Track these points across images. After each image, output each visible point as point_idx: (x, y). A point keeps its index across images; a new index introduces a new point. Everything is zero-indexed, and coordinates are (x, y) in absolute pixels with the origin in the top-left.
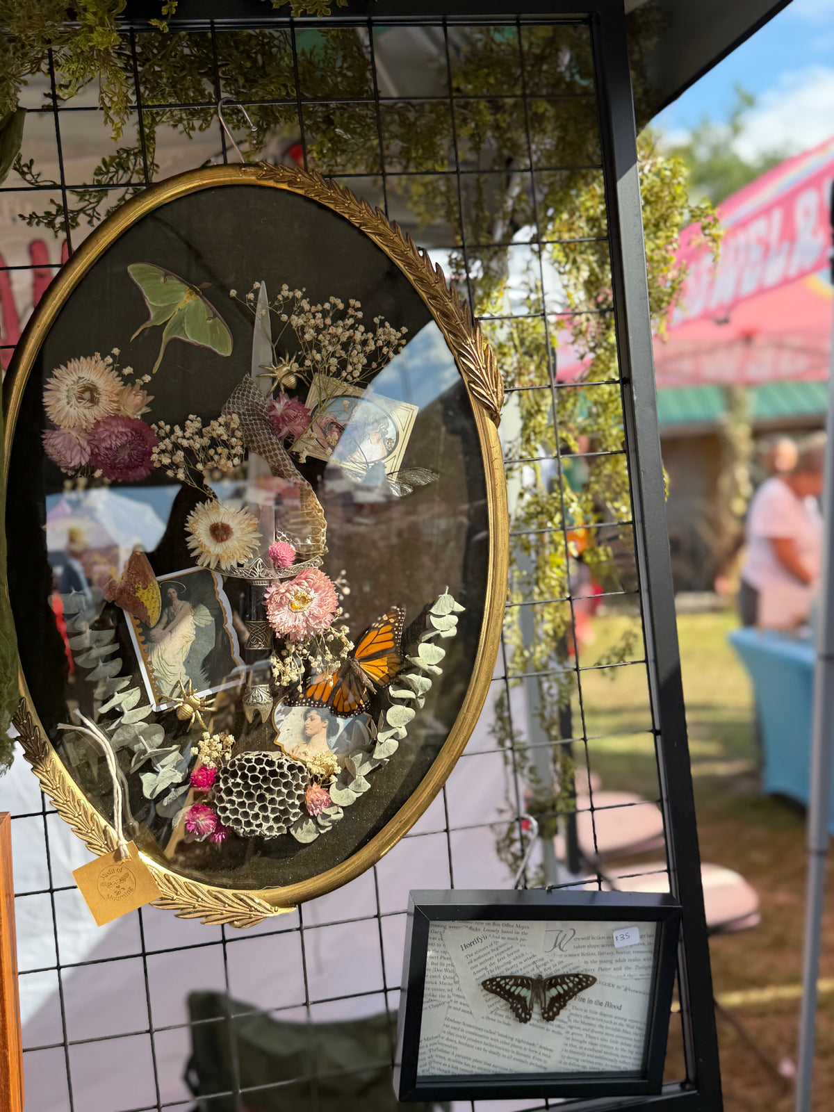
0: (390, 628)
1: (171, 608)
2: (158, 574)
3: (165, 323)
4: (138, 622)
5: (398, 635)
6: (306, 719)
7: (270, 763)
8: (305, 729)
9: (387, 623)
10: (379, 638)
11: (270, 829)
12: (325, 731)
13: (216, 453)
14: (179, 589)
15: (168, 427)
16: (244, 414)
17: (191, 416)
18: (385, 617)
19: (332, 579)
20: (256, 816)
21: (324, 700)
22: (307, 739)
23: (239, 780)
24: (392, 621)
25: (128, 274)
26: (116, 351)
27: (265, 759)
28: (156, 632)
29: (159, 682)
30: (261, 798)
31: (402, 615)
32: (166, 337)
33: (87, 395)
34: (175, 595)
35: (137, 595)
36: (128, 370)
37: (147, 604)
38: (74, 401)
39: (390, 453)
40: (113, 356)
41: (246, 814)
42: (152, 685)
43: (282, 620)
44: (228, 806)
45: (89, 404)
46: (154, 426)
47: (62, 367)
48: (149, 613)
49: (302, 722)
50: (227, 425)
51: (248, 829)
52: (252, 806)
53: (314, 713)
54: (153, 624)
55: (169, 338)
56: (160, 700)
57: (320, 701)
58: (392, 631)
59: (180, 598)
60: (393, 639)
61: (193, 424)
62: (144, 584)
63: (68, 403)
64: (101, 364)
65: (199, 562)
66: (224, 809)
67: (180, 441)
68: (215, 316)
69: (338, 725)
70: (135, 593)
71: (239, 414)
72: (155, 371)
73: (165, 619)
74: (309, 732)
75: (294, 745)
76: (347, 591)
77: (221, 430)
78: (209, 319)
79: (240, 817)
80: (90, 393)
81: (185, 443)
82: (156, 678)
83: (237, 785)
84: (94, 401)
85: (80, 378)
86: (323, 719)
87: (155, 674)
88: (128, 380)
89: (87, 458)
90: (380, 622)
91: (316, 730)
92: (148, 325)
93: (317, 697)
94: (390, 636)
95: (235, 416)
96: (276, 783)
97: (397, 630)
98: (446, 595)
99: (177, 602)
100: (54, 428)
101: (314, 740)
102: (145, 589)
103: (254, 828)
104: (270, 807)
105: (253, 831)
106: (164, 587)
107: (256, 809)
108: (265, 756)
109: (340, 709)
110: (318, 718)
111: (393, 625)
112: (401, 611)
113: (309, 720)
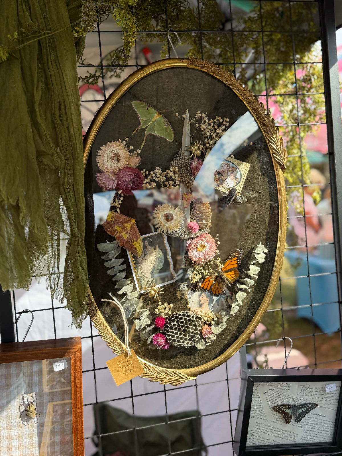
0: (236, 258)
1: (146, 250)
2: (141, 235)
3: (147, 127)
4: (132, 255)
5: (239, 262)
6: (200, 297)
7: (188, 316)
8: (200, 301)
9: (235, 256)
10: (232, 263)
11: (187, 344)
12: (208, 302)
13: (168, 184)
14: (149, 241)
15: (147, 172)
16: (180, 167)
17: (157, 168)
18: (234, 254)
19: (214, 238)
20: (182, 338)
21: (208, 289)
22: (201, 305)
23: (175, 323)
24: (237, 255)
25: (131, 105)
26: (127, 139)
27: (187, 314)
28: (139, 260)
29: (141, 281)
30: (184, 331)
31: (241, 253)
32: (146, 134)
33: (115, 158)
34: (148, 244)
35: (133, 244)
36: (131, 147)
37: (137, 248)
38: (110, 161)
39: (238, 184)
40: (126, 141)
41: (178, 337)
42: (138, 282)
43: (194, 255)
44: (171, 334)
45: (116, 162)
46: (142, 172)
47: (104, 145)
48: (138, 252)
49: (198, 298)
50: (174, 172)
51: (178, 344)
52: (180, 334)
53: (203, 294)
54: (139, 256)
55: (148, 134)
56: (141, 289)
57: (206, 289)
58: (237, 260)
59: (150, 245)
60: (237, 263)
61: (158, 170)
62: (136, 239)
63: (108, 161)
64: (122, 145)
65: (159, 230)
66: (169, 335)
67: (154, 178)
68: (168, 124)
69: (213, 300)
70: (132, 243)
71: (178, 167)
72: (141, 148)
73: (143, 254)
74: (201, 302)
75: (195, 308)
76: (219, 243)
77: (172, 174)
78: (165, 125)
79: (175, 339)
80: (117, 157)
81: (157, 179)
82: (139, 279)
83: (174, 325)
84: (118, 160)
85: (112, 151)
86: (207, 297)
87: (139, 277)
88: (131, 152)
89: (116, 185)
90: (232, 256)
91: (204, 302)
92: (139, 128)
93: (205, 288)
94: (236, 262)
95: (177, 168)
96: (190, 324)
97: (239, 259)
98: (260, 245)
99: (148, 247)
100: (101, 172)
101: (203, 306)
102: (136, 241)
103: (181, 343)
104: (188, 334)
105: (180, 345)
106: (144, 240)
107: (182, 335)
108: (186, 313)
109: (214, 293)
110: (205, 296)
111: (237, 257)
112: (241, 251)
113: (201, 297)
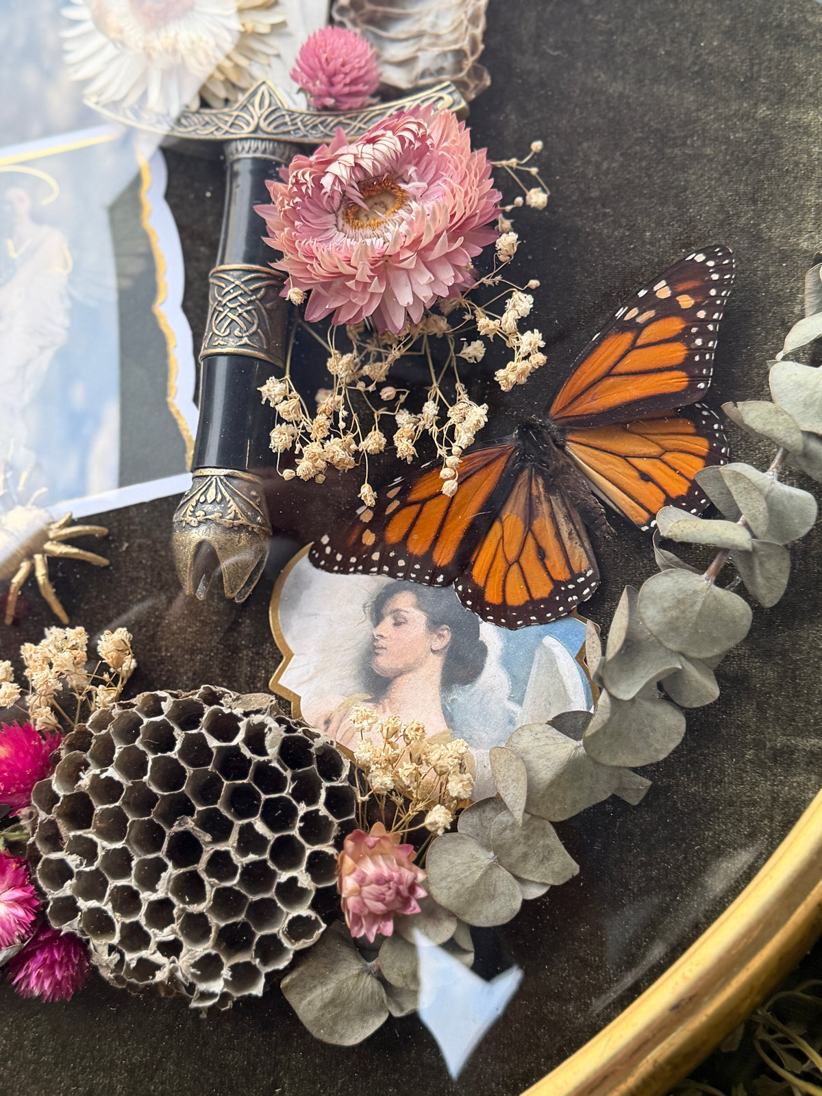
0: (675, 325)
5: (703, 350)
6: (377, 618)
7: (223, 726)
8: (372, 650)
9: (668, 308)
10: (635, 361)
11: (208, 966)
12: (435, 665)
18: (662, 290)
20: (160, 912)
21: (442, 558)
22: (379, 684)
23: (113, 772)
24: (686, 302)
27: (210, 710)
30: (185, 849)
41: (127, 901)
44: (73, 861)
49: (365, 627)
51: (131, 957)
52: (150, 876)
53: (405, 601)
57: (427, 558)
58: (683, 337)
59: (38, 217)
60: (686, 365)
66: (60, 873)
69: (483, 650)
74: (384, 663)
75: (334, 701)
79: (108, 908)
86: (434, 624)
90: (643, 305)
91: (408, 658)
93: (417, 546)
94: (677, 352)
97: (703, 333)
99: (26, 229)
101: (403, 689)
103: (151, 954)
104: (211, 885)
105: (147, 968)
107: (162, 890)
108: (210, 700)
109: (492, 596)
110: (417, 619)
111: (689, 314)
112: (719, 269)
113: (388, 621)
